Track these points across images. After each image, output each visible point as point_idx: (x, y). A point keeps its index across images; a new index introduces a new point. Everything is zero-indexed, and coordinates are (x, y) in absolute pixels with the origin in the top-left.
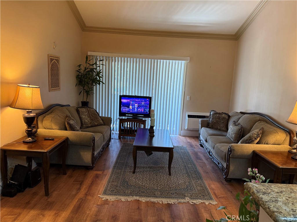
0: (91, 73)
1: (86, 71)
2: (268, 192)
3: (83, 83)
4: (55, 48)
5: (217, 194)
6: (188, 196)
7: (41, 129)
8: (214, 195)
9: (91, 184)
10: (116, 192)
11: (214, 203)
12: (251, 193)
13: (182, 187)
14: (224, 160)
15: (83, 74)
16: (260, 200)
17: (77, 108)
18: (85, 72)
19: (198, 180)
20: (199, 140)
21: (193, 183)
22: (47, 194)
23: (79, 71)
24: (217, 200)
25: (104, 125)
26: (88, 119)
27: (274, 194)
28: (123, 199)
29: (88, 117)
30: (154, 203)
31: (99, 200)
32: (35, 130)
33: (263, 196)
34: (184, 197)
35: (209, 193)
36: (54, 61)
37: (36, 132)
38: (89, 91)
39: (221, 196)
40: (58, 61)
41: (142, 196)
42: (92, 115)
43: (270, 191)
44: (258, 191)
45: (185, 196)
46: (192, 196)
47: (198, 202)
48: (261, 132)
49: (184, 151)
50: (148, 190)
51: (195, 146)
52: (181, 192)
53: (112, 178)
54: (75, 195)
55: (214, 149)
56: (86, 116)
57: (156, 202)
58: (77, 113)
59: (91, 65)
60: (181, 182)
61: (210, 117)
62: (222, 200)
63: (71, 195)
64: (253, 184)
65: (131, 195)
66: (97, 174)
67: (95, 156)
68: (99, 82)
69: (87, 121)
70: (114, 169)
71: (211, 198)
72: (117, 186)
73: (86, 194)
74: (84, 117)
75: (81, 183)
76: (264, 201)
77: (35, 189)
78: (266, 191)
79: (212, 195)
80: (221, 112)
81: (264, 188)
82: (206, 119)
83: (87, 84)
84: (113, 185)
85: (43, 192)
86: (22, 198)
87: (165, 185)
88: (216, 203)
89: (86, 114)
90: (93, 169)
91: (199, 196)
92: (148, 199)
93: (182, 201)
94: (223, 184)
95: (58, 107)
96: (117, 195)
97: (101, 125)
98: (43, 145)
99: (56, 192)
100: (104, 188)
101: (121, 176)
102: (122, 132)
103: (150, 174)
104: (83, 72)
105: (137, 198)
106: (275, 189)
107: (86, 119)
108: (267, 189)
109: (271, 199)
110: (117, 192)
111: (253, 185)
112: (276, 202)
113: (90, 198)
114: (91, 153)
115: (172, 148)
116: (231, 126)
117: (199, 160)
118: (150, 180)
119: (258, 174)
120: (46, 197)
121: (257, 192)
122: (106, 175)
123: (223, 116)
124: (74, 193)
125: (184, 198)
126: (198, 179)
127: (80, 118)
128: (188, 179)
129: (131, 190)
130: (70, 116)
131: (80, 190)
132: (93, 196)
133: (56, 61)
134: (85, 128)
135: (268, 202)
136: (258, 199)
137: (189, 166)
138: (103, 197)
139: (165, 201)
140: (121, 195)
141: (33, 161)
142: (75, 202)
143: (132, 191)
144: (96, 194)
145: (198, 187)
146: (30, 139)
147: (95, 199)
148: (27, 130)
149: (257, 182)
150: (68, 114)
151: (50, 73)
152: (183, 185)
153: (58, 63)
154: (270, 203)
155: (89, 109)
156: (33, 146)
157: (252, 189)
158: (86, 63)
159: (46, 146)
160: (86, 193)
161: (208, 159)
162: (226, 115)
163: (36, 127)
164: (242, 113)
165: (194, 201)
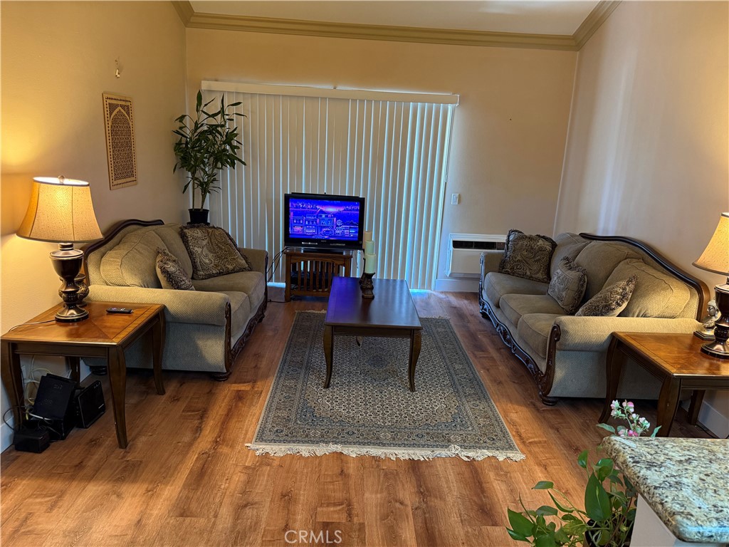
0: (210, 137)
1: (198, 131)
2: (658, 460)
3: (193, 163)
4: (118, 76)
5: (524, 435)
6: (456, 442)
7: (97, 286)
8: (518, 438)
9: (227, 415)
10: (287, 435)
11: (518, 456)
12: (620, 464)
13: (442, 418)
14: (541, 355)
15: (191, 138)
16: (640, 482)
17: (180, 228)
18: (196, 134)
19: (478, 402)
20: (480, 303)
21: (468, 408)
22: (123, 442)
23: (179, 130)
24: (524, 449)
25: (251, 270)
26: (210, 255)
27: (672, 466)
28: (305, 450)
29: (210, 251)
30: (376, 459)
31: (247, 456)
32: (83, 289)
33: (648, 473)
34: (447, 442)
35: (505, 434)
36: (117, 110)
37: (86, 293)
38: (207, 184)
39: (533, 440)
40: (127, 109)
41: (350, 443)
42: (219, 247)
43: (662, 458)
44: (637, 459)
45: (449, 441)
46: (465, 441)
47: (480, 455)
48: (632, 286)
49: (443, 330)
50: (362, 429)
51: (470, 318)
52: (439, 431)
53: (276, 400)
54: (190, 444)
55: (517, 327)
56: (205, 248)
57: (383, 457)
58: (182, 243)
59: (210, 116)
60: (439, 406)
61: (508, 246)
62: (536, 449)
63: (180, 444)
64: (623, 441)
65: (323, 442)
66: (238, 391)
67: (232, 347)
68: (232, 160)
69: (207, 261)
70: (280, 378)
71: (511, 446)
72: (289, 421)
73: (217, 442)
74: (199, 250)
75: (203, 415)
76: (650, 485)
77: (92, 432)
78: (654, 458)
79: (512, 438)
80: (534, 234)
81: (649, 450)
82: (496, 251)
83: (202, 166)
84: (279, 416)
85: (111, 439)
86: (64, 456)
87: (401, 415)
88: (523, 457)
89: (205, 242)
90: (229, 379)
91: (482, 442)
92: (364, 450)
93: (443, 453)
94: (538, 410)
95: (135, 227)
96: (289, 442)
97: (242, 270)
98: (105, 327)
99: (143, 438)
100: (259, 426)
101: (298, 395)
102: (293, 286)
103: (365, 390)
104: (190, 135)
105: (338, 448)
106: (673, 454)
107: (205, 256)
108: (657, 453)
109: (667, 479)
110: (290, 435)
111: (623, 444)
112: (676, 488)
113: (224, 450)
114: (222, 342)
115: (418, 329)
116: (559, 271)
117: (481, 353)
118: (366, 405)
119: (634, 416)
120: (122, 450)
121: (633, 462)
122: (261, 393)
123: (538, 244)
124: (186, 439)
125: (447, 447)
126: (479, 399)
127: (191, 254)
128: (454, 398)
129: (322, 428)
130: (167, 251)
131: (201, 430)
132: (232, 447)
133: (122, 110)
134: (203, 279)
135: (660, 487)
136: (637, 480)
137: (457, 367)
138: (258, 447)
139: (404, 454)
140: (299, 442)
141: (82, 362)
142: (191, 461)
143: (326, 430)
144: (241, 440)
145: (479, 417)
146: (72, 314)
147: (239, 452)
148: (64, 292)
149: (631, 435)
150: (162, 246)
151: (111, 141)
152: (444, 413)
153: (128, 114)
154: (663, 491)
155: (210, 230)
156: (82, 329)
157: (621, 453)
158: (198, 111)
159: (115, 330)
160: (216, 438)
161: (500, 349)
162: (547, 243)
163: (85, 281)
164: (584, 236)
165: (471, 454)
